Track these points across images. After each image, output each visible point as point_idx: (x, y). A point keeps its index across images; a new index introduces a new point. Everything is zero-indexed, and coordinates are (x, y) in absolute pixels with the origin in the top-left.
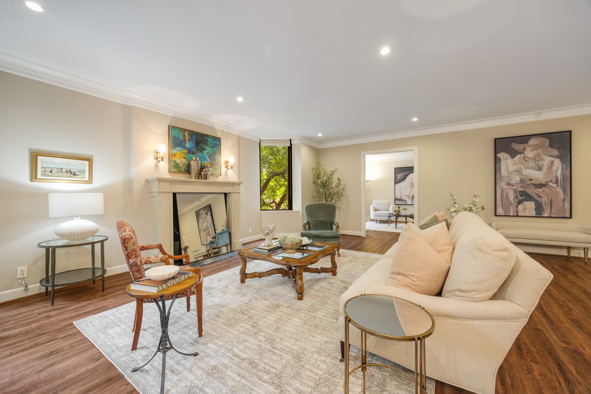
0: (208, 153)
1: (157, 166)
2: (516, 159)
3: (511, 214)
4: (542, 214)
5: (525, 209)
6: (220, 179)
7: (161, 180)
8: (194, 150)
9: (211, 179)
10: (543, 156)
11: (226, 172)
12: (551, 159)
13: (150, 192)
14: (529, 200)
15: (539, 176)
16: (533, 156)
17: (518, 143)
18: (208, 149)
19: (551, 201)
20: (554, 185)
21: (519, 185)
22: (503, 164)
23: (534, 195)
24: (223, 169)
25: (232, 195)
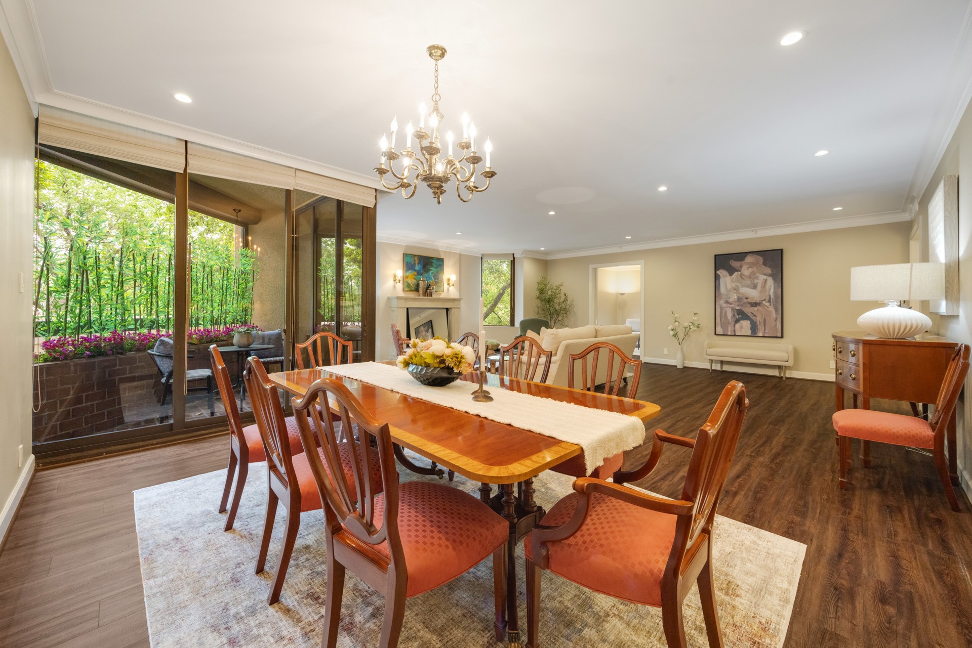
0: (432, 273)
1: (394, 286)
2: (733, 276)
3: (729, 334)
4: (756, 333)
5: (741, 328)
6: (443, 296)
7: (399, 298)
8: (422, 271)
9: (435, 296)
10: (758, 274)
11: (448, 289)
12: (765, 277)
13: (390, 307)
14: (746, 319)
15: (754, 294)
16: (749, 274)
17: (735, 260)
18: (433, 270)
19: (765, 320)
20: (768, 304)
21: (737, 304)
22: (722, 281)
23: (749, 314)
24: (446, 286)
25: (453, 310)
